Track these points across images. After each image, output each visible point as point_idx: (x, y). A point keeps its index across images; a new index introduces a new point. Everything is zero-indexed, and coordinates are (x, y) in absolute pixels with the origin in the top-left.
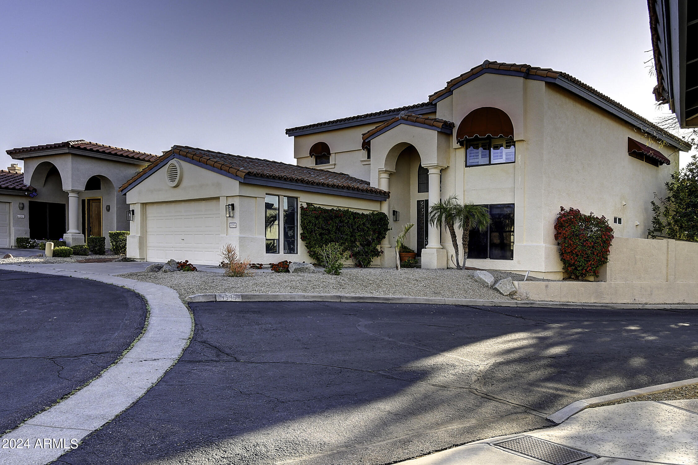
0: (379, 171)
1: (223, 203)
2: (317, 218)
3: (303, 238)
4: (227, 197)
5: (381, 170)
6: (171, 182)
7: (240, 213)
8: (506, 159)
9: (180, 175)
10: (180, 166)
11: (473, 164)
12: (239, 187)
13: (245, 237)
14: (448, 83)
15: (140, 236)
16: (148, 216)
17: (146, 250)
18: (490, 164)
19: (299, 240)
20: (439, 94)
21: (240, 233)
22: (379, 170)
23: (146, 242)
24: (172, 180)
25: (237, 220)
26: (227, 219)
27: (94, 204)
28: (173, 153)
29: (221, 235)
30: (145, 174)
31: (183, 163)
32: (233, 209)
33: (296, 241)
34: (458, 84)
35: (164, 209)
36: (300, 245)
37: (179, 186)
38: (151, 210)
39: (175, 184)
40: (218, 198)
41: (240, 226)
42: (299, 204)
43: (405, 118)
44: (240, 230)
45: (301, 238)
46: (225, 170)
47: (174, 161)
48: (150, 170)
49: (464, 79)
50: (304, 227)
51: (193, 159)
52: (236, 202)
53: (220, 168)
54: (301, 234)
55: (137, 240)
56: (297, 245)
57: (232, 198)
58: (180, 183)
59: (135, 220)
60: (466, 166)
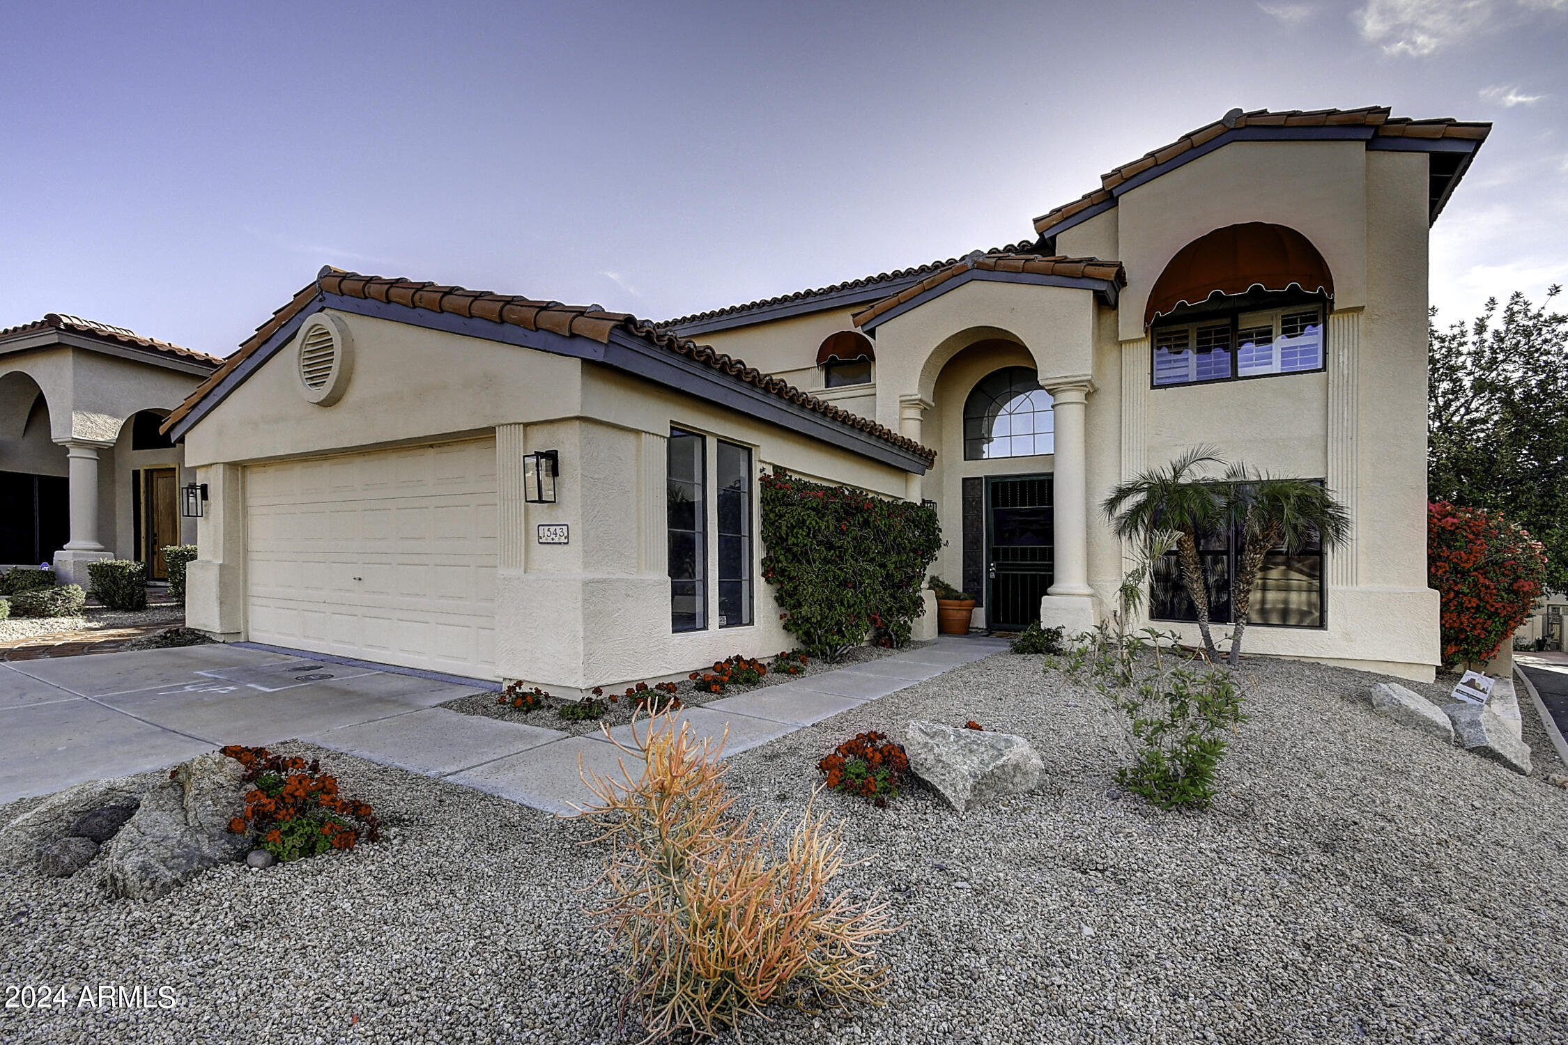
0: (901, 402)
1: (510, 446)
2: (820, 512)
3: (770, 573)
4: (526, 425)
5: (908, 398)
6: (314, 389)
7: (583, 486)
8: (1283, 364)
9: (342, 361)
10: (344, 331)
11: (1168, 381)
12: (583, 384)
13: (604, 581)
14: (1104, 178)
15: (221, 565)
16: (250, 502)
17: (245, 605)
18: (1235, 377)
19: (760, 582)
20: (1068, 211)
21: (586, 565)
22: (904, 398)
23: (245, 581)
24: (315, 379)
25: (570, 512)
26: (526, 509)
27: (161, 484)
28: (321, 293)
29: (502, 571)
30: (234, 370)
31: (352, 321)
32: (555, 472)
33: (745, 586)
34: (1139, 177)
35: (297, 477)
36: (762, 595)
37: (339, 400)
38: (260, 486)
39: (324, 392)
40: (485, 435)
41: (586, 537)
42: (756, 467)
43: (988, 265)
44: (585, 551)
45: (763, 575)
46: (517, 324)
47: (322, 320)
48: (249, 357)
49: (1159, 162)
50: (773, 540)
51: (389, 302)
52: (569, 444)
53: (495, 316)
54: (763, 563)
55: (212, 576)
56: (751, 597)
57: (547, 428)
58: (345, 390)
59: (211, 516)
60: (1153, 387)
